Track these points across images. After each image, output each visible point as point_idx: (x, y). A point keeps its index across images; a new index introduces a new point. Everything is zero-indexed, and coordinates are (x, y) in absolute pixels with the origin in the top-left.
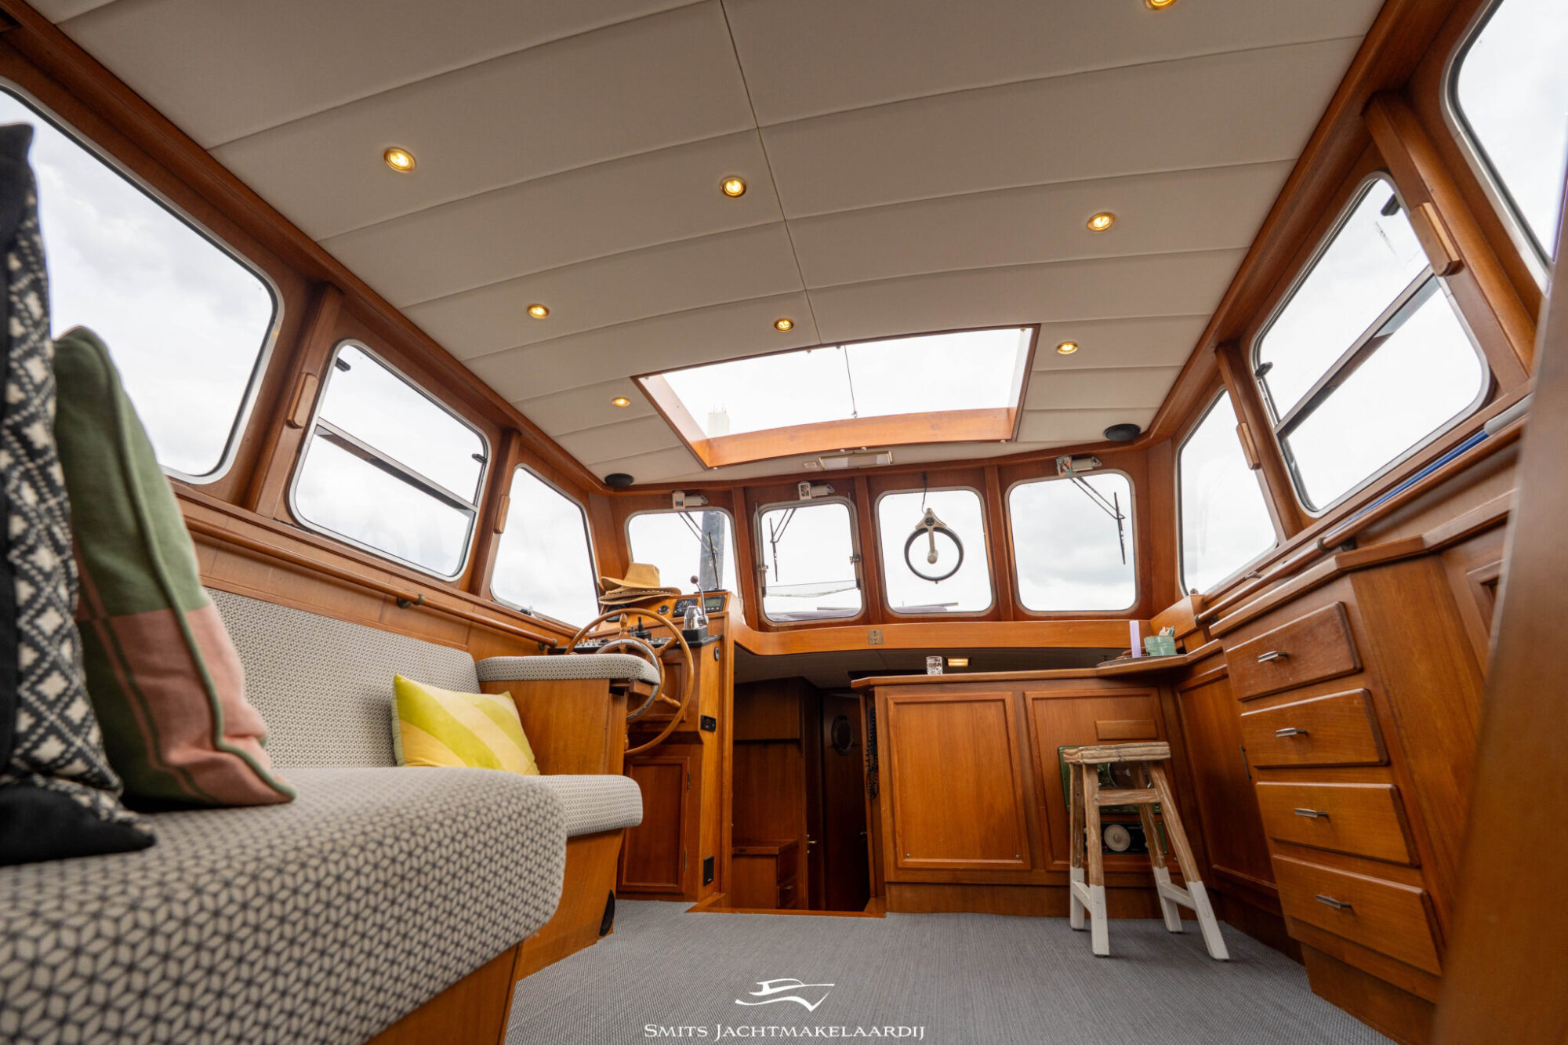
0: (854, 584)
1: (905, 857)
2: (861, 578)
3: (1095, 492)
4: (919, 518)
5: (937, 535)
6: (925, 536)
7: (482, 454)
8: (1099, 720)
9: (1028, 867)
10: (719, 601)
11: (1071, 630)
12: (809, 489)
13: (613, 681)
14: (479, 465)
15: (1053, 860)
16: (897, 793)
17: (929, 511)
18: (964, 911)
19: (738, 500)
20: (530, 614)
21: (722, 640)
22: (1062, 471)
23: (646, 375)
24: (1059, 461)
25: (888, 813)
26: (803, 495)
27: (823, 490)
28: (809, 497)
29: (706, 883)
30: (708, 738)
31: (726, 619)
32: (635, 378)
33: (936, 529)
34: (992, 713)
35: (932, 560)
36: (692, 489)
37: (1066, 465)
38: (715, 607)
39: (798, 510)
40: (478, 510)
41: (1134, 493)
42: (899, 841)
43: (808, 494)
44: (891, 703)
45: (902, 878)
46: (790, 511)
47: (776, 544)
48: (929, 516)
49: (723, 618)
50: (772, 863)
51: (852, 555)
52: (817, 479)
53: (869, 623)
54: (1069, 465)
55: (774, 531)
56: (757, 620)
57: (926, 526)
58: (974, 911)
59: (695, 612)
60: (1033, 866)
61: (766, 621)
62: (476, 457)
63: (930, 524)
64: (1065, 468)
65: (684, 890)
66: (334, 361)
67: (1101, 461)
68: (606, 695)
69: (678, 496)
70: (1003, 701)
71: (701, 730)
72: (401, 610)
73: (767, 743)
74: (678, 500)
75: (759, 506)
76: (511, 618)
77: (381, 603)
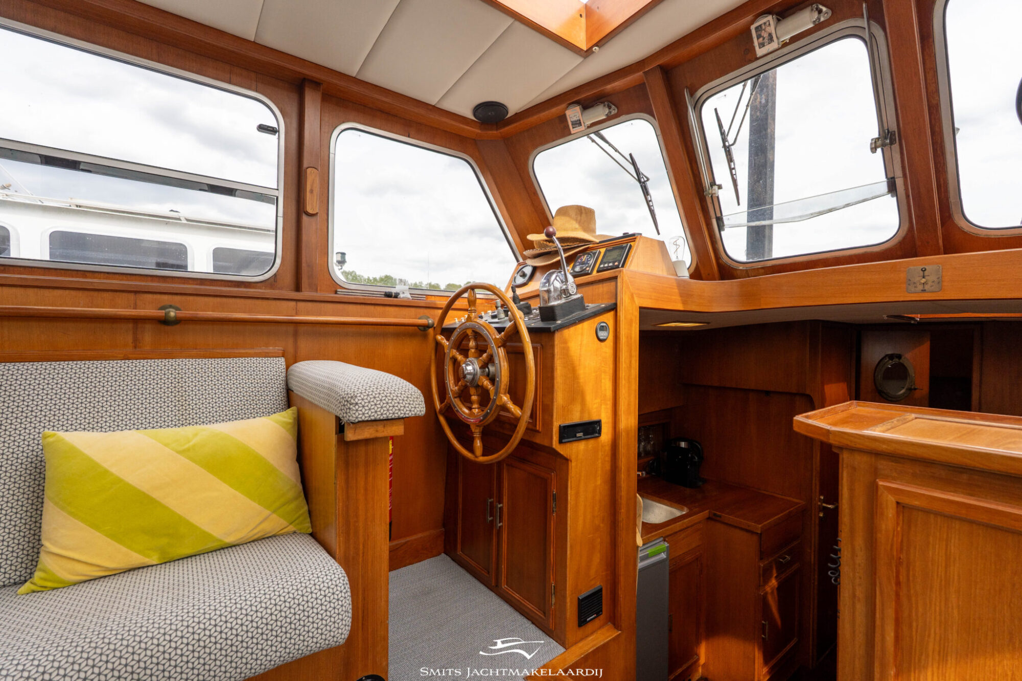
0: (884, 187)
10: (622, 253)
12: (772, 31)
13: (337, 418)
19: (657, 92)
20: (397, 297)
21: (615, 308)
26: (766, 47)
27: (806, 21)
29: (581, 621)
30: (582, 449)
31: (619, 280)
38: (615, 262)
40: (280, 194)
43: (774, 42)
49: (615, 278)
50: (755, 538)
53: (912, 254)
55: (726, 128)
56: (712, 264)
59: (555, 279)
61: (729, 262)
62: (264, 129)
68: (333, 438)
69: (573, 113)
71: (561, 442)
72: (168, 328)
73: (767, 393)
74: (575, 119)
75: (692, 94)
76: (363, 306)
77: (131, 325)
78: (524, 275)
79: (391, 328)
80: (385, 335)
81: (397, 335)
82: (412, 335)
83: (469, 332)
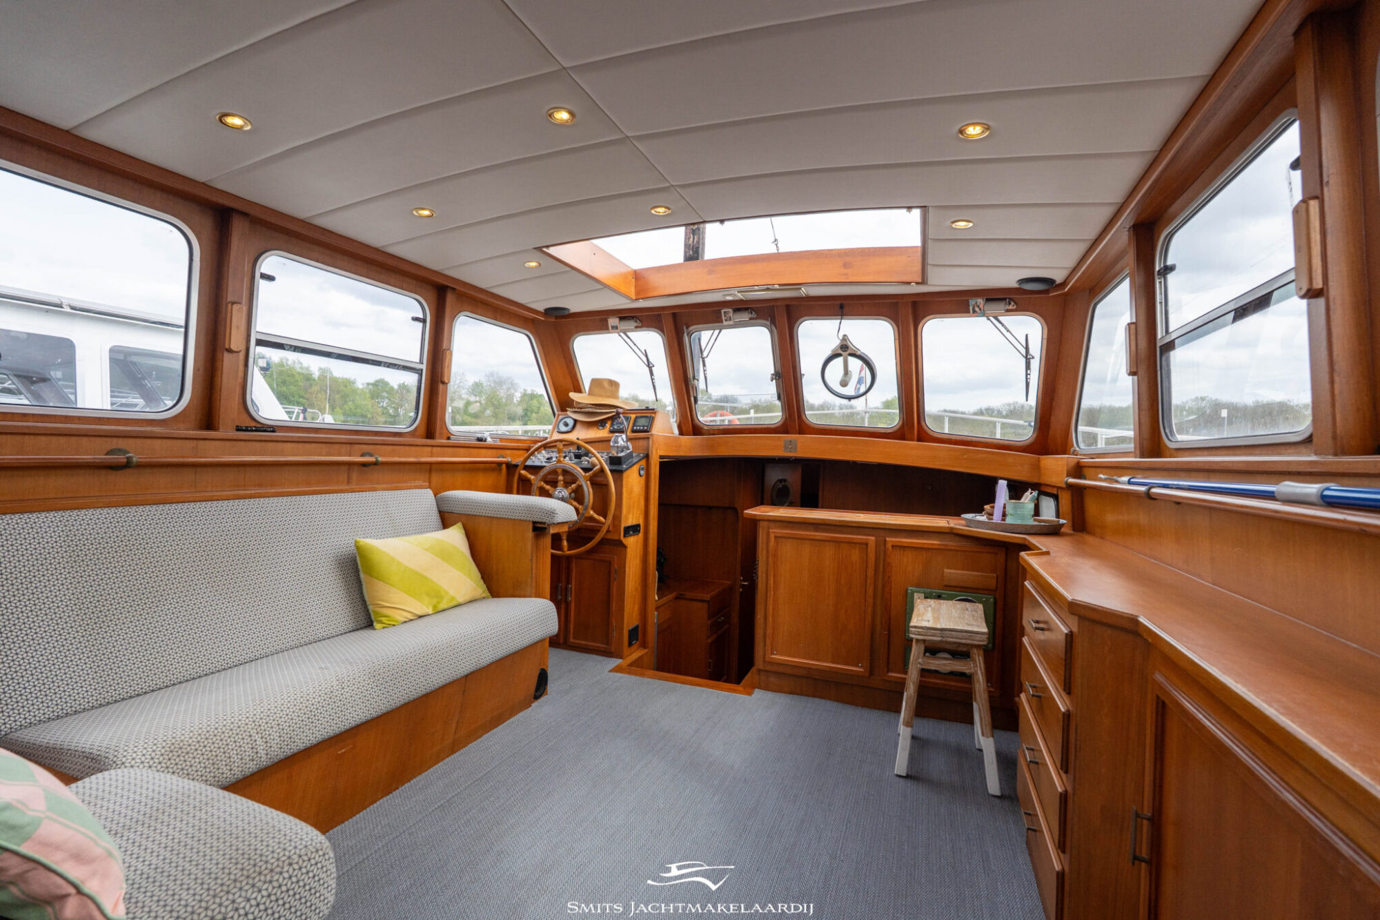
1: (772, 653)
2: (782, 392)
3: (1008, 331)
4: (835, 343)
5: (851, 360)
6: (840, 360)
7: (421, 316)
8: (948, 568)
9: (867, 674)
10: (647, 420)
11: (965, 456)
12: (731, 315)
13: (534, 523)
14: (420, 325)
15: (888, 672)
16: (770, 607)
17: (845, 338)
18: (814, 696)
19: (668, 323)
20: (485, 441)
21: (647, 457)
22: (974, 311)
23: (547, 247)
24: (972, 302)
25: (762, 619)
26: (726, 320)
27: (745, 316)
28: (731, 323)
29: (630, 644)
30: (633, 542)
31: (651, 441)
32: (539, 249)
33: (851, 355)
34: (855, 555)
35: (844, 384)
36: (626, 315)
37: (978, 307)
38: (644, 427)
39: (723, 331)
40: (424, 367)
41: (1045, 336)
42: (768, 642)
43: (730, 320)
44: (772, 536)
45: (768, 668)
46: (717, 332)
47: (706, 360)
48: (845, 343)
49: (648, 438)
50: (705, 605)
51: (773, 372)
52: (740, 307)
53: (787, 432)
54: (981, 306)
55: (703, 348)
56: (689, 425)
57: (840, 352)
58: (821, 697)
59: (620, 439)
60: (871, 673)
61: (699, 424)
62: (416, 319)
63: (845, 350)
64: (977, 309)
65: (613, 650)
66: (258, 275)
67: (1016, 303)
68: (530, 534)
69: (613, 321)
70: (867, 544)
71: (625, 536)
72: (366, 469)
73: (710, 508)
74: (613, 324)
75: (687, 328)
76: (468, 449)
77: (347, 467)
78: (566, 425)
79: (482, 465)
80: (478, 470)
81: (485, 470)
82: (493, 470)
83: (559, 471)
